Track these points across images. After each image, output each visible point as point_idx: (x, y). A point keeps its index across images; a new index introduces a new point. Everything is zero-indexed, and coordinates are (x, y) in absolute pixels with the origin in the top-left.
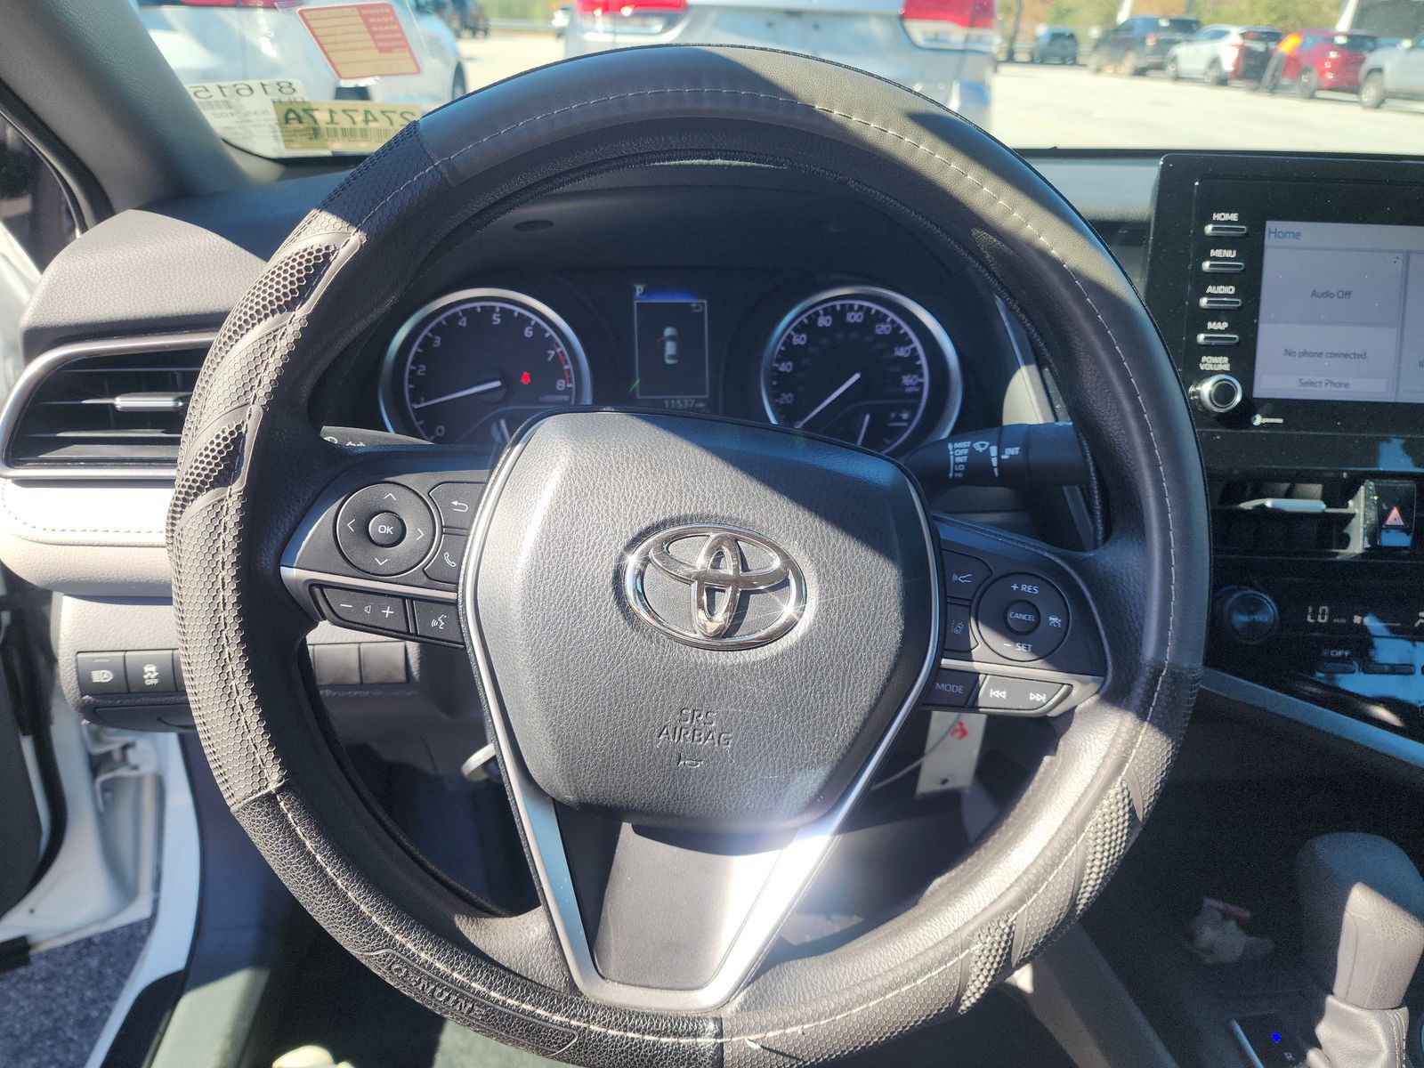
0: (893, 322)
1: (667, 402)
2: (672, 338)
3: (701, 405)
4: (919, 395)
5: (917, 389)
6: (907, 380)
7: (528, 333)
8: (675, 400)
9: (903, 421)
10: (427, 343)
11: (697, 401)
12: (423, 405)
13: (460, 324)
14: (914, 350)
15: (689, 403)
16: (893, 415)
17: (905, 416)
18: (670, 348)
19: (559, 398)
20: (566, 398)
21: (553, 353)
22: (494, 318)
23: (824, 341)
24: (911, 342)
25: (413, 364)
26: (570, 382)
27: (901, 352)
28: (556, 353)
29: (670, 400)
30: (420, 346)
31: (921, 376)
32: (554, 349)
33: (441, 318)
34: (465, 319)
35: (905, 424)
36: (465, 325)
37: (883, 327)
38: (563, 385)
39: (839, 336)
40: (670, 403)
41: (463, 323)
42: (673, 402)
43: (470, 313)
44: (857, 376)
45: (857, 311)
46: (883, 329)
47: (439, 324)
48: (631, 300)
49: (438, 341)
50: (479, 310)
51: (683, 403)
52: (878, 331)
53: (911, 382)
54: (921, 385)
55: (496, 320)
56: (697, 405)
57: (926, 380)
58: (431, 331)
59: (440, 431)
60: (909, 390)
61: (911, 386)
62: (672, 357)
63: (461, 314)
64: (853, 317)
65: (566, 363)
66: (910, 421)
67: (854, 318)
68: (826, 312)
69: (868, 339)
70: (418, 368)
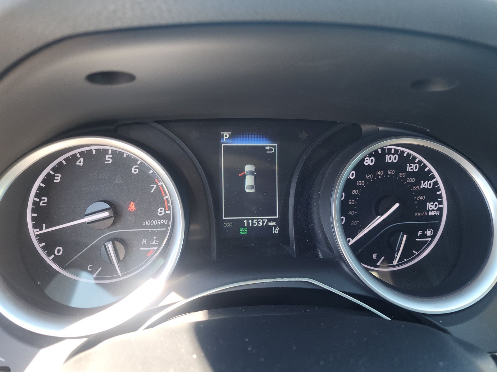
0: (420, 162)
1: (246, 221)
2: (252, 173)
3: (272, 224)
4: (440, 217)
5: (438, 213)
6: (429, 206)
7: (135, 170)
8: (252, 220)
9: (428, 237)
10: (49, 179)
11: (269, 220)
12: (44, 231)
13: (78, 163)
14: (436, 183)
15: (263, 222)
16: (420, 233)
17: (429, 233)
18: (249, 181)
19: (159, 222)
20: (165, 222)
21: (155, 186)
22: (107, 159)
23: (369, 176)
24: (433, 177)
25: (37, 196)
26: (169, 210)
27: (426, 185)
28: (158, 186)
29: (248, 220)
30: (43, 182)
31: (441, 203)
32: (155, 183)
33: (61, 159)
34: (82, 159)
35: (429, 239)
36: (82, 164)
37: (413, 166)
38: (163, 212)
39: (380, 173)
40: (248, 223)
41: (80, 162)
42: (250, 221)
43: (86, 155)
44: (397, 205)
45: (393, 154)
46: (412, 168)
47: (60, 163)
48: (218, 145)
49: (58, 178)
50: (94, 152)
51: (258, 222)
52: (409, 169)
53: (433, 207)
54: (441, 210)
55: (109, 160)
56: (269, 224)
57: (445, 206)
58: (53, 169)
59: (59, 251)
60: (431, 214)
61: (433, 210)
62: (252, 187)
63: (78, 156)
64: (390, 157)
65: (166, 195)
66: (433, 237)
67: (391, 159)
68: (370, 155)
69: (401, 175)
70: (41, 200)
